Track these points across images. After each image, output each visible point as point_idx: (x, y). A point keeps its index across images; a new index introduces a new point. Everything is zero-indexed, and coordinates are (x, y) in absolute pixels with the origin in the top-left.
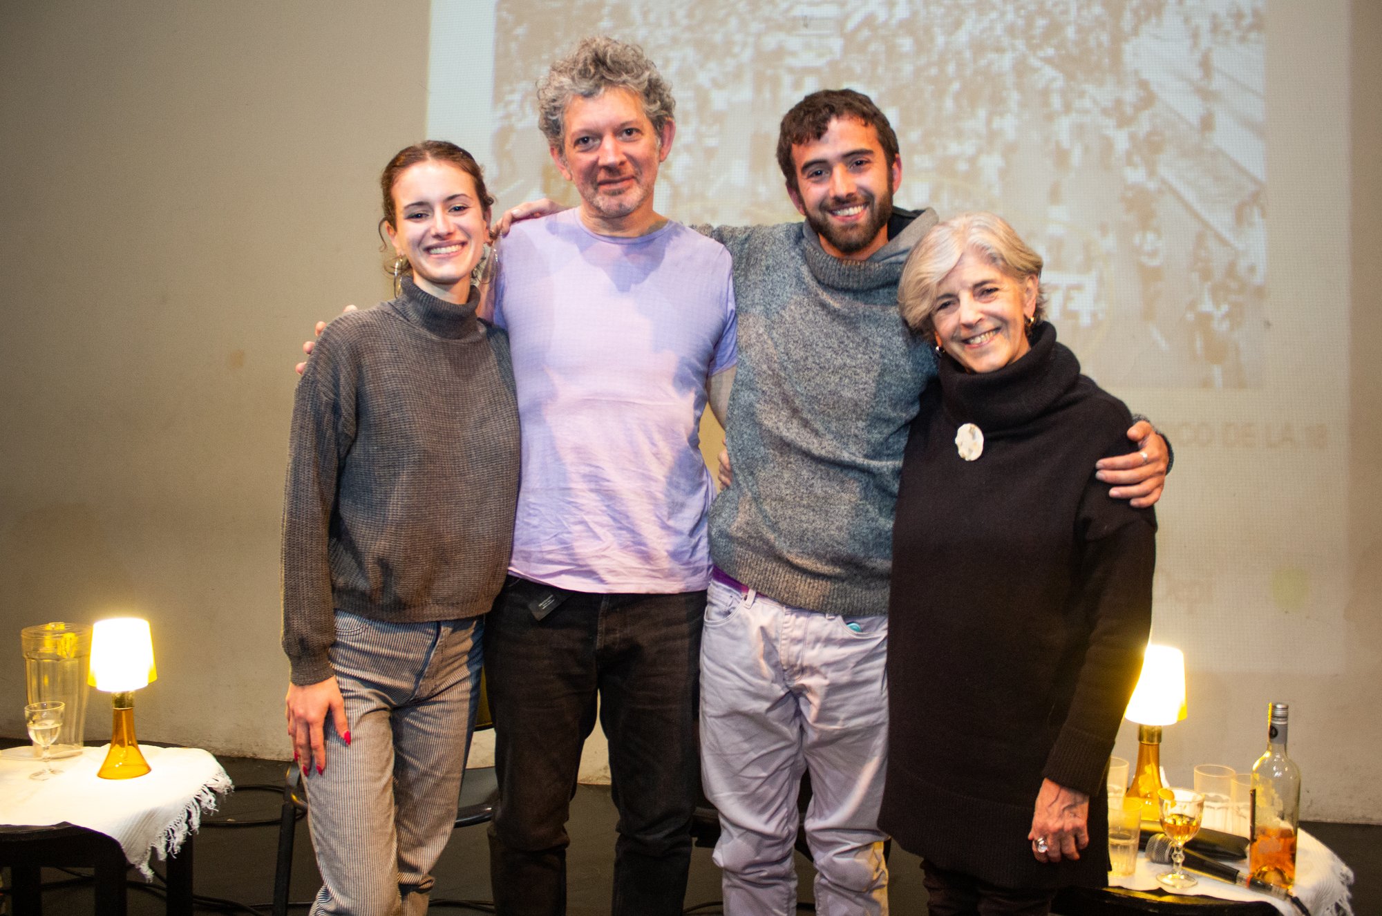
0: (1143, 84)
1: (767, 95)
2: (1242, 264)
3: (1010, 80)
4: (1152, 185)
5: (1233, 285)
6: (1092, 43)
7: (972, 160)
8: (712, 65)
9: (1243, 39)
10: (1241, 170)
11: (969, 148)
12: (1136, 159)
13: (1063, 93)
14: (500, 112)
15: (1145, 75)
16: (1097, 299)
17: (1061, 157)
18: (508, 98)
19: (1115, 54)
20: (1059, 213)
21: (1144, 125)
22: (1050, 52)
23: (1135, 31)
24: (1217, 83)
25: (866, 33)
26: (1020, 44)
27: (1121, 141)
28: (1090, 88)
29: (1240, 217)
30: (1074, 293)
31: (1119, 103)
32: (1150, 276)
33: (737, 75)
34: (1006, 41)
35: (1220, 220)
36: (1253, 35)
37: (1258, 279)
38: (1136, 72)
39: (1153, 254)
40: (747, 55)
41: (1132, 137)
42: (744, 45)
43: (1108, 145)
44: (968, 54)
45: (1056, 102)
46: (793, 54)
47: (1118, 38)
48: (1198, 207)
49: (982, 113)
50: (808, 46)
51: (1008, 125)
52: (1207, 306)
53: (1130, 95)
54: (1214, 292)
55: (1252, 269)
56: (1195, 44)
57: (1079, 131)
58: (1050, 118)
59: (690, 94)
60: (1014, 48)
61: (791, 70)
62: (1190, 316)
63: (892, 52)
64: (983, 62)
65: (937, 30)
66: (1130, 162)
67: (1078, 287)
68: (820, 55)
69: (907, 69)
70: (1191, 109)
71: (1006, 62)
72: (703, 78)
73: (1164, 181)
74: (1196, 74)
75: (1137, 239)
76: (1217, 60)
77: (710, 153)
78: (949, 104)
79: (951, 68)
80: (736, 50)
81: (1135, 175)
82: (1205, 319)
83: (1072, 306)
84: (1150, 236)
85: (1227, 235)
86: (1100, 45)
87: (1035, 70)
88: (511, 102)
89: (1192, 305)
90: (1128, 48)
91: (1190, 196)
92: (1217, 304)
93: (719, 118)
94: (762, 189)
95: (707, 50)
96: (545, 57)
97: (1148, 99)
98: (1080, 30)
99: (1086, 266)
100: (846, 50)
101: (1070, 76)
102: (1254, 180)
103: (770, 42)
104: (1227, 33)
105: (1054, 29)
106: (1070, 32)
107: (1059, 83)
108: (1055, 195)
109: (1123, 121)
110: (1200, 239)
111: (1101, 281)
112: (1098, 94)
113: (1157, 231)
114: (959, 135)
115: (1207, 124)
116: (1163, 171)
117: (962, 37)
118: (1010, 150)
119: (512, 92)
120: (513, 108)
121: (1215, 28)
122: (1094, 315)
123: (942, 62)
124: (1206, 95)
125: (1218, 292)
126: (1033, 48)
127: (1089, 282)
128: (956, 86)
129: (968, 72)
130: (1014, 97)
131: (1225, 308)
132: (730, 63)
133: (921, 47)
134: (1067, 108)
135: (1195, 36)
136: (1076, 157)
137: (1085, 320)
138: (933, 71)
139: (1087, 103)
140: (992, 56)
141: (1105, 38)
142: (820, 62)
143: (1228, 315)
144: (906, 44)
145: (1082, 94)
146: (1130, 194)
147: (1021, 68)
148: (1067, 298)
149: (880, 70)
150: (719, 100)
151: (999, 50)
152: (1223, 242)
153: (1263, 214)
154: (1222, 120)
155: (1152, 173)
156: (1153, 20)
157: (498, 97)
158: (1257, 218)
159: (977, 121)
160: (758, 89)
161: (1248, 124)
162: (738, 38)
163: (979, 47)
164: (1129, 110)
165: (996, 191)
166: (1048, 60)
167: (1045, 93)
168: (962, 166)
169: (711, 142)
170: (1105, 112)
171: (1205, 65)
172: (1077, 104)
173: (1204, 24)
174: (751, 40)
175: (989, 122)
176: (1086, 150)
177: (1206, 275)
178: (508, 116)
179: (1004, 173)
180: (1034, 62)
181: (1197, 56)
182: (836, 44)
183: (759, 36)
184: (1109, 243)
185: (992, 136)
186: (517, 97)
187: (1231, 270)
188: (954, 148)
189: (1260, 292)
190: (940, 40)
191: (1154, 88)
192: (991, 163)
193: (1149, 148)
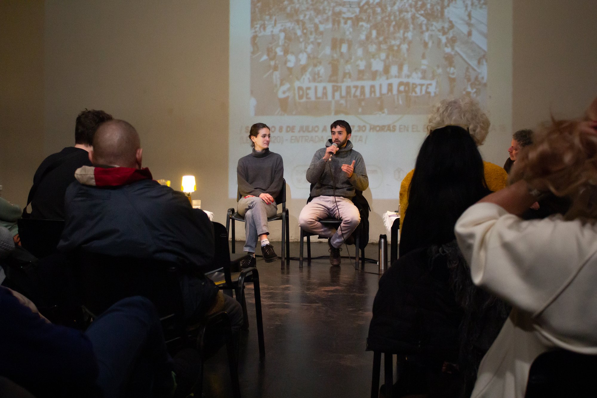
0: (451, 22)
1: (336, 26)
2: (480, 76)
3: (410, 21)
4: (453, 53)
5: (477, 83)
6: (435, 9)
7: (399, 46)
8: (319, 16)
9: (481, 8)
10: (480, 48)
11: (398, 42)
12: (448, 45)
13: (426, 25)
14: (253, 31)
15: (451, 19)
16: (436, 88)
17: (426, 44)
18: (256, 26)
19: (442, 13)
20: (425, 62)
21: (450, 35)
22: (422, 12)
23: (448, 5)
24: (473, 21)
25: (366, 7)
26: (413, 10)
27: (444, 39)
28: (434, 23)
29: (479, 62)
30: (429, 86)
31: (443, 27)
32: (452, 81)
33: (327, 20)
34: (409, 9)
35: (473, 63)
36: (484, 6)
37: (485, 81)
38: (448, 18)
39: (453, 74)
40: (330, 13)
41: (447, 38)
42: (329, 10)
43: (440, 41)
44: (397, 13)
45: (424, 28)
46: (344, 13)
47: (443, 8)
48: (467, 59)
49: (402, 32)
50: (349, 11)
51: (409, 35)
52: (469, 89)
53: (446, 25)
54: (471, 85)
55: (483, 78)
56: (466, 9)
57: (431, 36)
58: (422, 33)
59: (313, 25)
60: (411, 11)
61: (344, 18)
62: (464, 93)
63: (374, 13)
64: (402, 16)
65: (388, 6)
66: (446, 46)
67: (430, 84)
68: (353, 13)
69: (379, 18)
70: (465, 29)
71: (409, 16)
72: (317, 21)
73: (456, 52)
74: (467, 18)
75: (448, 70)
76: (473, 14)
77: (319, 44)
78: (392, 29)
79: (392, 18)
80: (327, 12)
81: (448, 50)
82: (468, 93)
83: (429, 90)
84: (452, 69)
85: (476, 68)
86: (437, 10)
87: (418, 18)
88: (256, 27)
89: (465, 89)
90: (446, 11)
91: (464, 56)
92: (472, 89)
93: (322, 33)
94: (335, 55)
95: (318, 12)
96: (267, 13)
97: (452, 26)
98: (432, 5)
99: (433, 78)
100: (360, 12)
101: (428, 20)
102: (484, 51)
103: (337, 9)
104: (476, 6)
105: (424, 5)
106: (429, 6)
107: (425, 22)
108: (423, 57)
109: (444, 33)
110: (467, 69)
111: (437, 82)
112: (437, 25)
113: (454, 67)
114: (395, 39)
115: (470, 34)
116: (457, 49)
117: (396, 8)
118: (410, 43)
119: (257, 24)
120: (257, 29)
121: (472, 4)
122: (435, 93)
123: (389, 15)
124: (469, 25)
125: (473, 85)
126: (417, 11)
127: (434, 83)
128: (394, 23)
129: (398, 19)
130: (411, 27)
131: (475, 90)
132: (325, 16)
133: (383, 11)
134: (427, 29)
135: (466, 7)
136: (430, 44)
137: (432, 94)
138: (387, 18)
139: (434, 28)
140: (406, 14)
141: (439, 8)
142: (353, 16)
143: (476, 92)
144: (379, 10)
145: (432, 25)
146: (446, 56)
147: (414, 18)
148: (427, 88)
149: (371, 18)
150: (322, 28)
151: (407, 12)
152: (474, 70)
153: (486, 61)
154: (474, 33)
155: (453, 49)
156: (454, 2)
157: (252, 26)
158: (485, 63)
159: (400, 34)
160: (333, 24)
161: (481, 33)
162: (327, 8)
163: (401, 11)
164: (446, 30)
165: (406, 56)
166: (422, 15)
167: (421, 25)
168: (396, 48)
169: (320, 41)
170: (439, 31)
171: (469, 16)
172: (430, 28)
173: (469, 3)
174: (331, 9)
175: (404, 34)
176: (433, 43)
177: (469, 80)
178: (256, 32)
179: (408, 50)
180: (417, 15)
181: (467, 13)
182: (357, 10)
183: (334, 7)
184: (440, 71)
185: (405, 39)
186: (258, 26)
187: (476, 78)
188: (393, 42)
189: (485, 85)
190: (389, 9)
191: (454, 23)
192: (404, 47)
193: (452, 41)
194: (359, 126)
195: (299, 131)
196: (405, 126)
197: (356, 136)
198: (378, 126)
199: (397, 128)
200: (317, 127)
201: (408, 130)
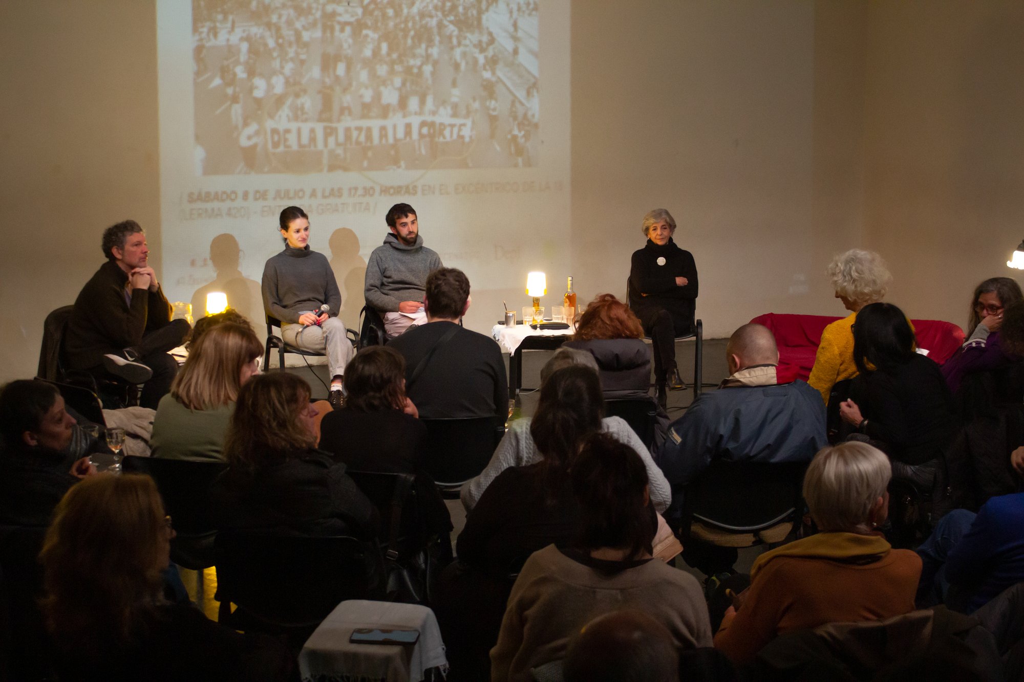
0: (490, 34)
1: (328, 34)
2: (530, 114)
3: (435, 30)
4: (494, 79)
5: (526, 123)
6: (470, 14)
7: (420, 68)
8: (302, 19)
9: (530, 15)
10: (529, 73)
11: (418, 62)
12: (487, 67)
13: (458, 37)
14: (197, 38)
15: (491, 30)
16: (472, 129)
17: (457, 66)
18: (201, 30)
19: (479, 20)
20: (456, 92)
21: (490, 52)
22: (452, 18)
23: (487, 10)
24: (520, 34)
25: (372, 6)
26: (439, 14)
27: (481, 59)
28: (469, 35)
29: (529, 93)
30: (462, 127)
31: (480, 42)
32: (493, 119)
33: (314, 25)
34: (433, 12)
35: (521, 94)
36: (534, 13)
37: (536, 120)
38: (487, 28)
39: (494, 110)
40: (318, 14)
41: (486, 57)
42: (317, 9)
43: (476, 61)
44: (417, 18)
45: (455, 41)
46: (340, 15)
47: (480, 13)
48: (512, 88)
49: (423, 46)
50: (346, 12)
51: (435, 51)
52: (516, 132)
53: (485, 39)
54: (519, 125)
55: (533, 116)
56: (511, 16)
57: (464, 54)
58: (452, 48)
59: (292, 33)
60: (437, 16)
61: (339, 23)
62: (509, 137)
63: (384, 15)
64: (424, 22)
65: (404, 6)
66: (485, 69)
67: (464, 125)
68: (352, 16)
69: (391, 24)
70: (509, 45)
71: (433, 22)
72: (298, 25)
73: (499, 78)
74: (511, 29)
75: (488, 103)
76: (520, 23)
77: (302, 62)
78: (409, 41)
79: (410, 24)
80: (314, 11)
81: (487, 75)
82: (515, 138)
83: (462, 133)
84: (493, 102)
85: (524, 101)
86: (473, 15)
87: (446, 26)
88: (201, 33)
89: (510, 132)
90: (484, 17)
91: (509, 84)
92: (520, 131)
93: (306, 45)
94: (327, 80)
95: (301, 11)
96: (219, 10)
97: (492, 41)
98: (465, 8)
99: (467, 115)
100: (364, 14)
101: (460, 30)
102: (534, 77)
103: (330, 8)
104: (524, 12)
105: (454, 7)
106: (461, 9)
107: (456, 33)
108: (454, 84)
109: (482, 50)
110: (513, 103)
111: (473, 122)
112: (472, 38)
113: (496, 100)
114: (414, 56)
115: (516, 52)
116: (499, 73)
117: (415, 10)
118: (435, 63)
119: (203, 27)
120: (204, 35)
121: (519, 9)
122: (471, 137)
123: (406, 21)
124: (515, 39)
125: (520, 126)
126: (445, 16)
127: (469, 123)
128: (412, 33)
129: (418, 27)
130: (437, 39)
131: (523, 133)
132: (311, 19)
133: (398, 13)
134: (459, 44)
135: (511, 12)
136: (463, 66)
137: (467, 139)
138: (403, 26)
139: (467, 42)
140: (428, 19)
141: (475, 12)
142: (352, 20)
143: (524, 136)
144: (390, 12)
145: (465, 38)
146: (485, 83)
147: (440, 26)
148: (460, 130)
149: (379, 24)
150: (306, 36)
151: (431, 16)
152: (522, 104)
153: (538, 92)
154: (522, 50)
155: (494, 73)
156: (494, 4)
157: (195, 30)
158: (535, 94)
159: (421, 50)
160: (324, 31)
161: (531, 52)
162: (314, 5)
163: (422, 15)
164: (484, 45)
165: (430, 82)
166: (451, 22)
167: (450, 37)
168: (415, 70)
169: (303, 57)
170: (475, 46)
171: (515, 25)
172: (463, 42)
173: (515, 7)
174: (320, 7)
175: (426, 50)
176: (467, 63)
177: (515, 118)
178: (201, 40)
179: (433, 73)
180: (446, 23)
181: (512, 21)
182: (360, 11)
183: (324, 5)
184: (476, 105)
185: (427, 57)
186: (205, 30)
187: (525, 115)
188: (412, 62)
189: (536, 126)
190: (405, 11)
191: (495, 35)
192: (428, 69)
193: (493, 62)
194: (365, 188)
195: (275, 199)
196: (429, 187)
197: (361, 203)
198: (392, 187)
199: (419, 190)
200: (302, 190)
201: (434, 193)
